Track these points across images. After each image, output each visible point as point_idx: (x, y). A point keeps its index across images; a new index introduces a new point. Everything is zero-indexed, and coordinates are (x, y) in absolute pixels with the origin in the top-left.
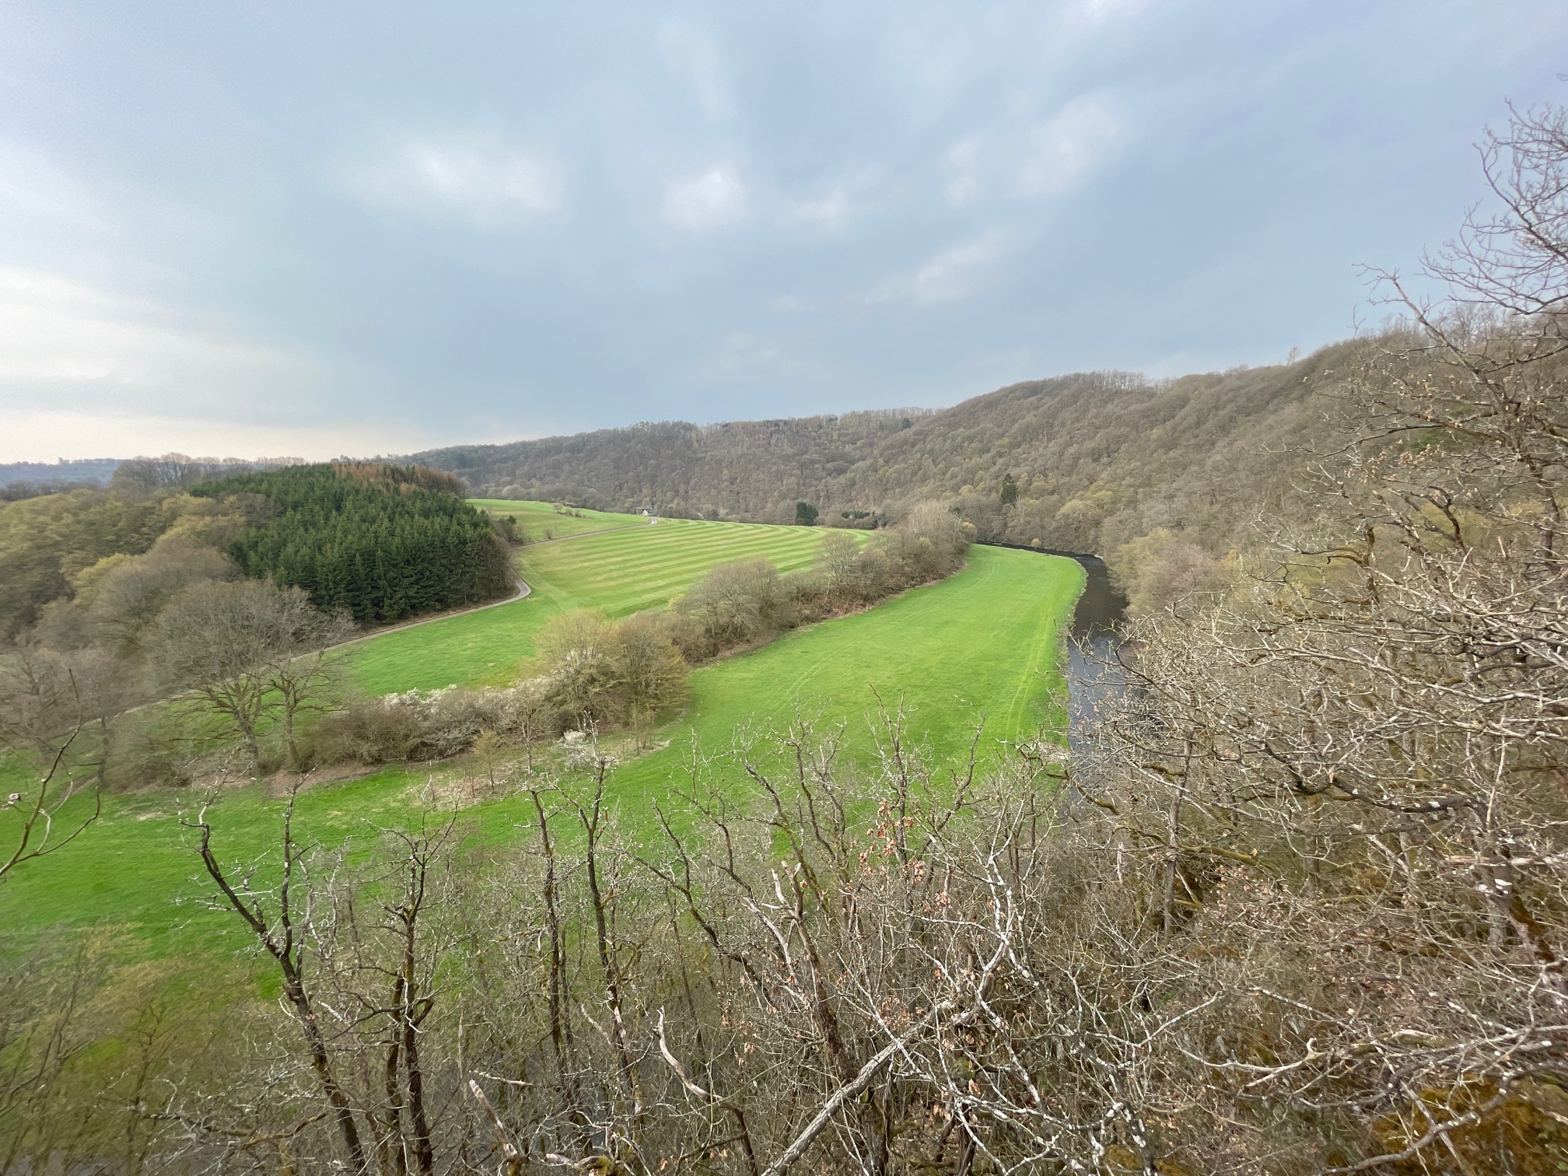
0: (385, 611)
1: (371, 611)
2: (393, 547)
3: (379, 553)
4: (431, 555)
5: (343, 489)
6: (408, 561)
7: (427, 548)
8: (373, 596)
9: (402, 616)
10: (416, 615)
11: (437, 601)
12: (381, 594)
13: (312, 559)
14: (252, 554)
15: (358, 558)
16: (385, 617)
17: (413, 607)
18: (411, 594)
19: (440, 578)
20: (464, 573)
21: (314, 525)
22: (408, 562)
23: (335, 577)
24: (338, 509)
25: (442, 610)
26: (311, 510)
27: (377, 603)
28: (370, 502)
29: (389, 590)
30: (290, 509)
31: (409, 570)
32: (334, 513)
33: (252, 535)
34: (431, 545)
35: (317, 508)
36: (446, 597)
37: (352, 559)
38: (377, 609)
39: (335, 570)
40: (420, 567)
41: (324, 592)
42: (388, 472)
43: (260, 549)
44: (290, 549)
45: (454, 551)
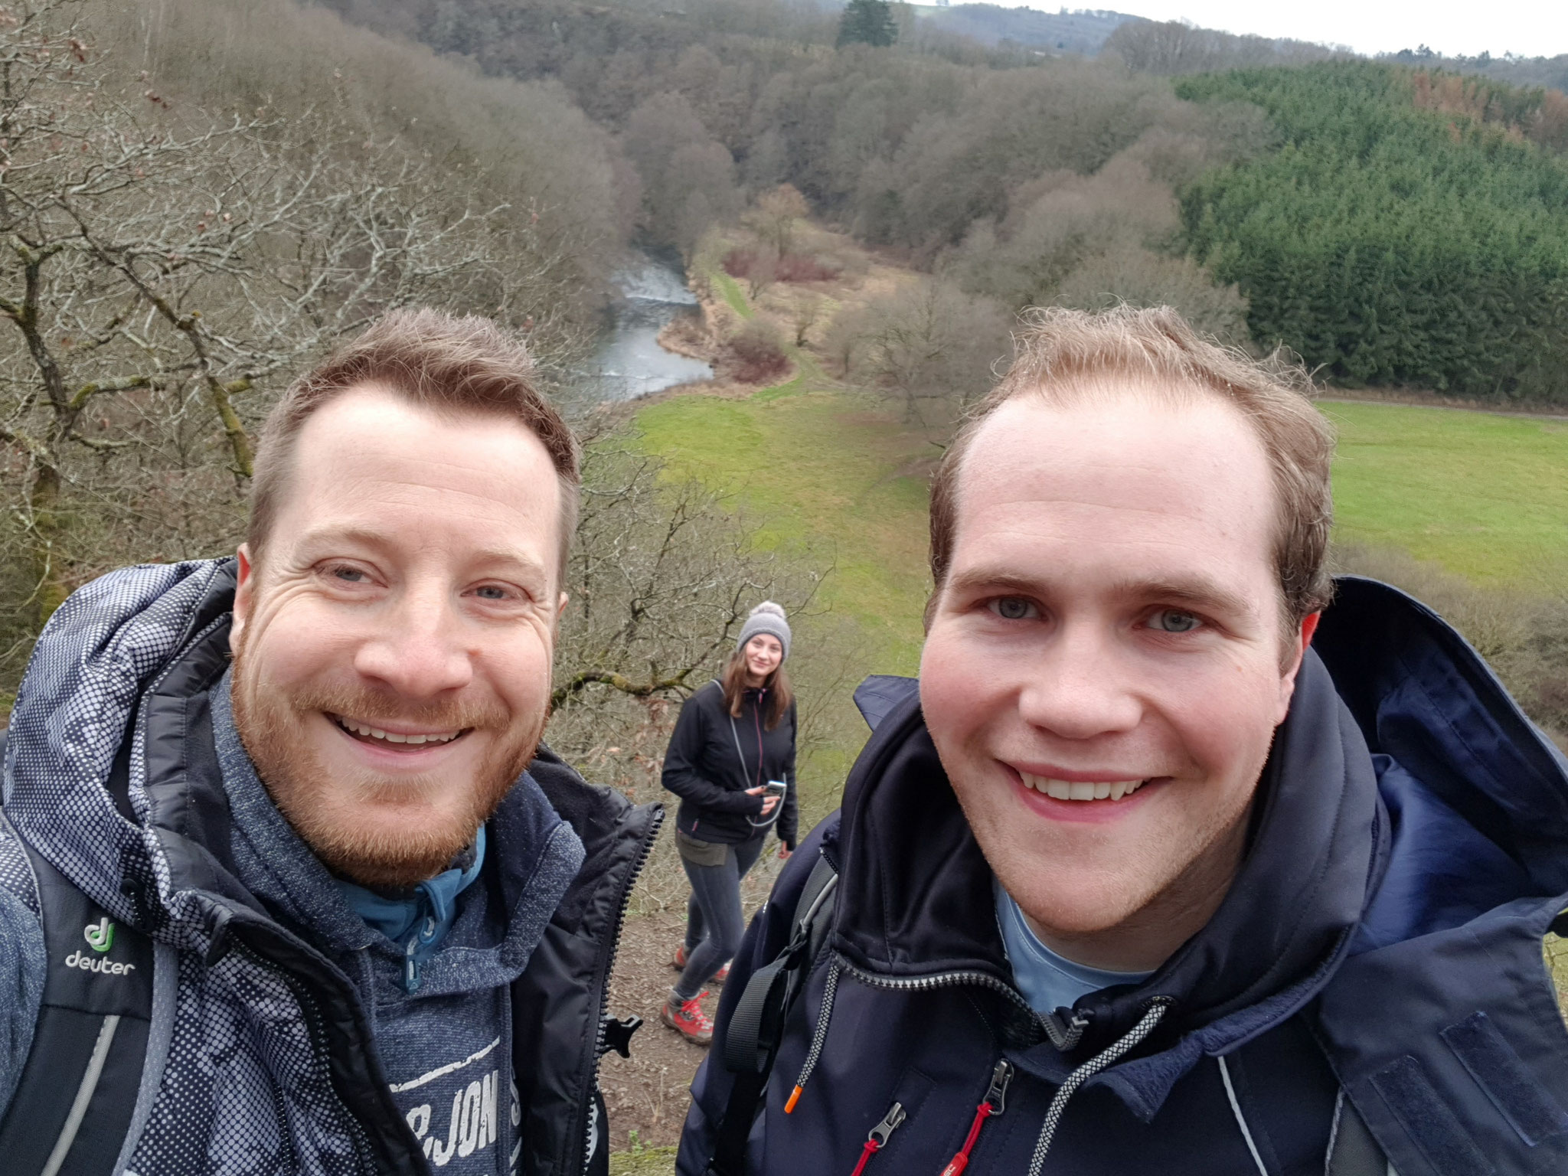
0: (1353, 363)
1: (1331, 353)
2: (1416, 251)
3: (1390, 256)
4: (1475, 282)
5: (1387, 118)
6: (1430, 282)
7: (1474, 267)
8: (1344, 328)
9: (1374, 381)
10: (1397, 386)
11: (1446, 372)
12: (1358, 329)
13: (1283, 238)
14: (1208, 207)
15: (1352, 254)
16: (1347, 373)
17: (1399, 370)
18: (1408, 345)
19: (1472, 332)
20: (1520, 335)
21: (1314, 176)
22: (1428, 286)
23: (1303, 279)
24: (1364, 155)
25: (1448, 393)
26: (1321, 150)
27: (1346, 344)
28: (1421, 152)
29: (1375, 327)
30: (1291, 142)
31: (1426, 300)
32: (1354, 161)
33: (1223, 176)
34: (1483, 263)
35: (1331, 147)
36: (1465, 370)
37: (1341, 254)
38: (1340, 353)
39: (1307, 267)
40: (1445, 300)
41: (1276, 300)
42: (1483, 94)
43: (1224, 203)
44: (1262, 213)
45: (1523, 285)
